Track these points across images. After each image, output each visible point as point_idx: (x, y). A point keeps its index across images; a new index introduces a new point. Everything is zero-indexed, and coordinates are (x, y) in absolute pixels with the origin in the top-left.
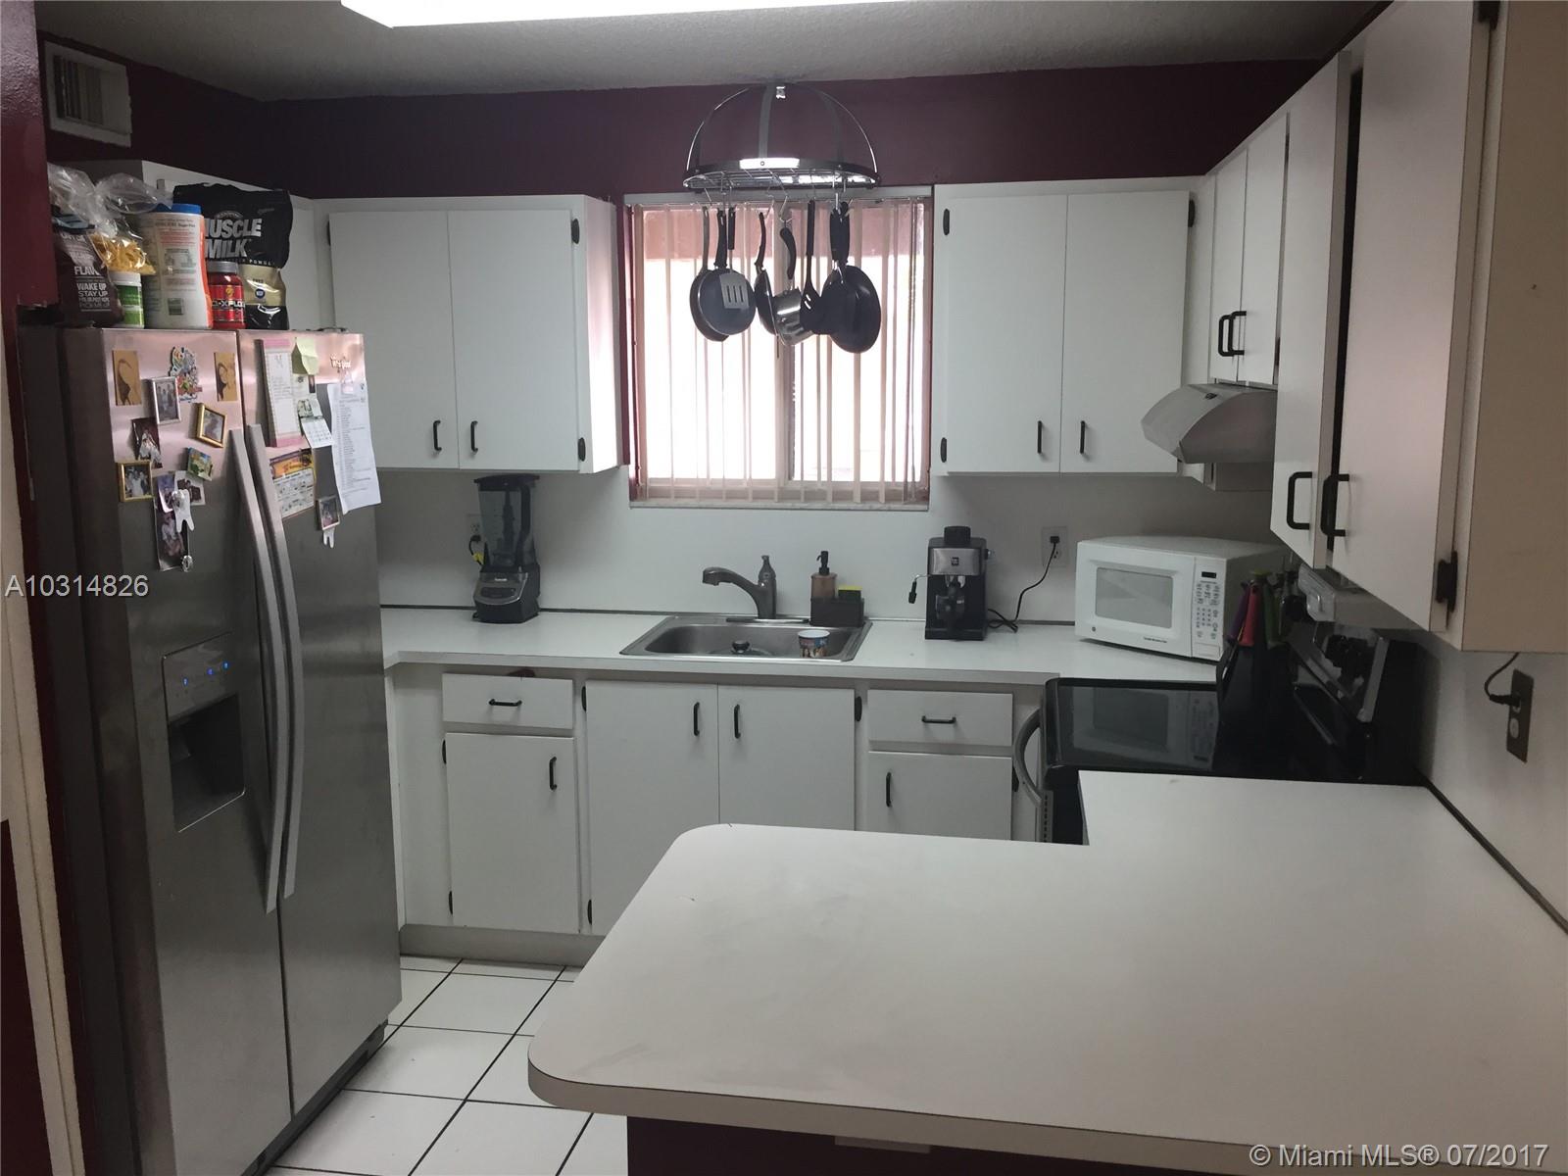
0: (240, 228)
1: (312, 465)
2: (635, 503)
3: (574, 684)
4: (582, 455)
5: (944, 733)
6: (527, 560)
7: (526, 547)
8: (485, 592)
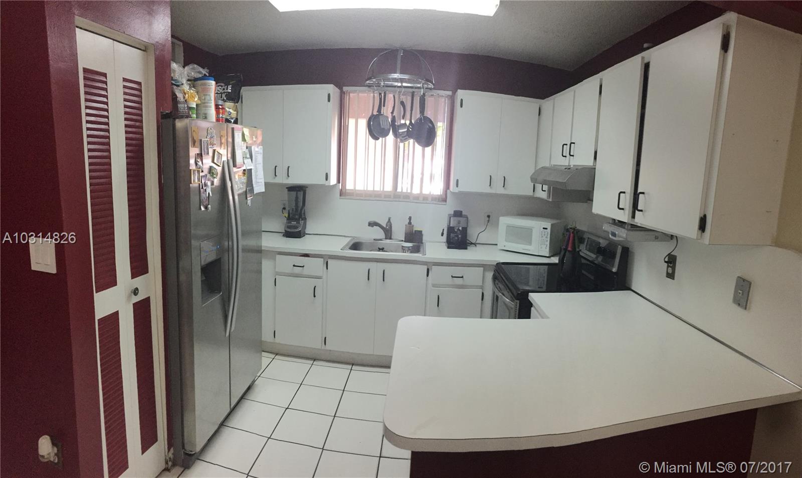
0: (224, 89)
1: (246, 175)
2: (341, 197)
3: (324, 260)
4: (327, 179)
5: (459, 281)
6: (303, 217)
7: (303, 212)
8: (289, 227)
